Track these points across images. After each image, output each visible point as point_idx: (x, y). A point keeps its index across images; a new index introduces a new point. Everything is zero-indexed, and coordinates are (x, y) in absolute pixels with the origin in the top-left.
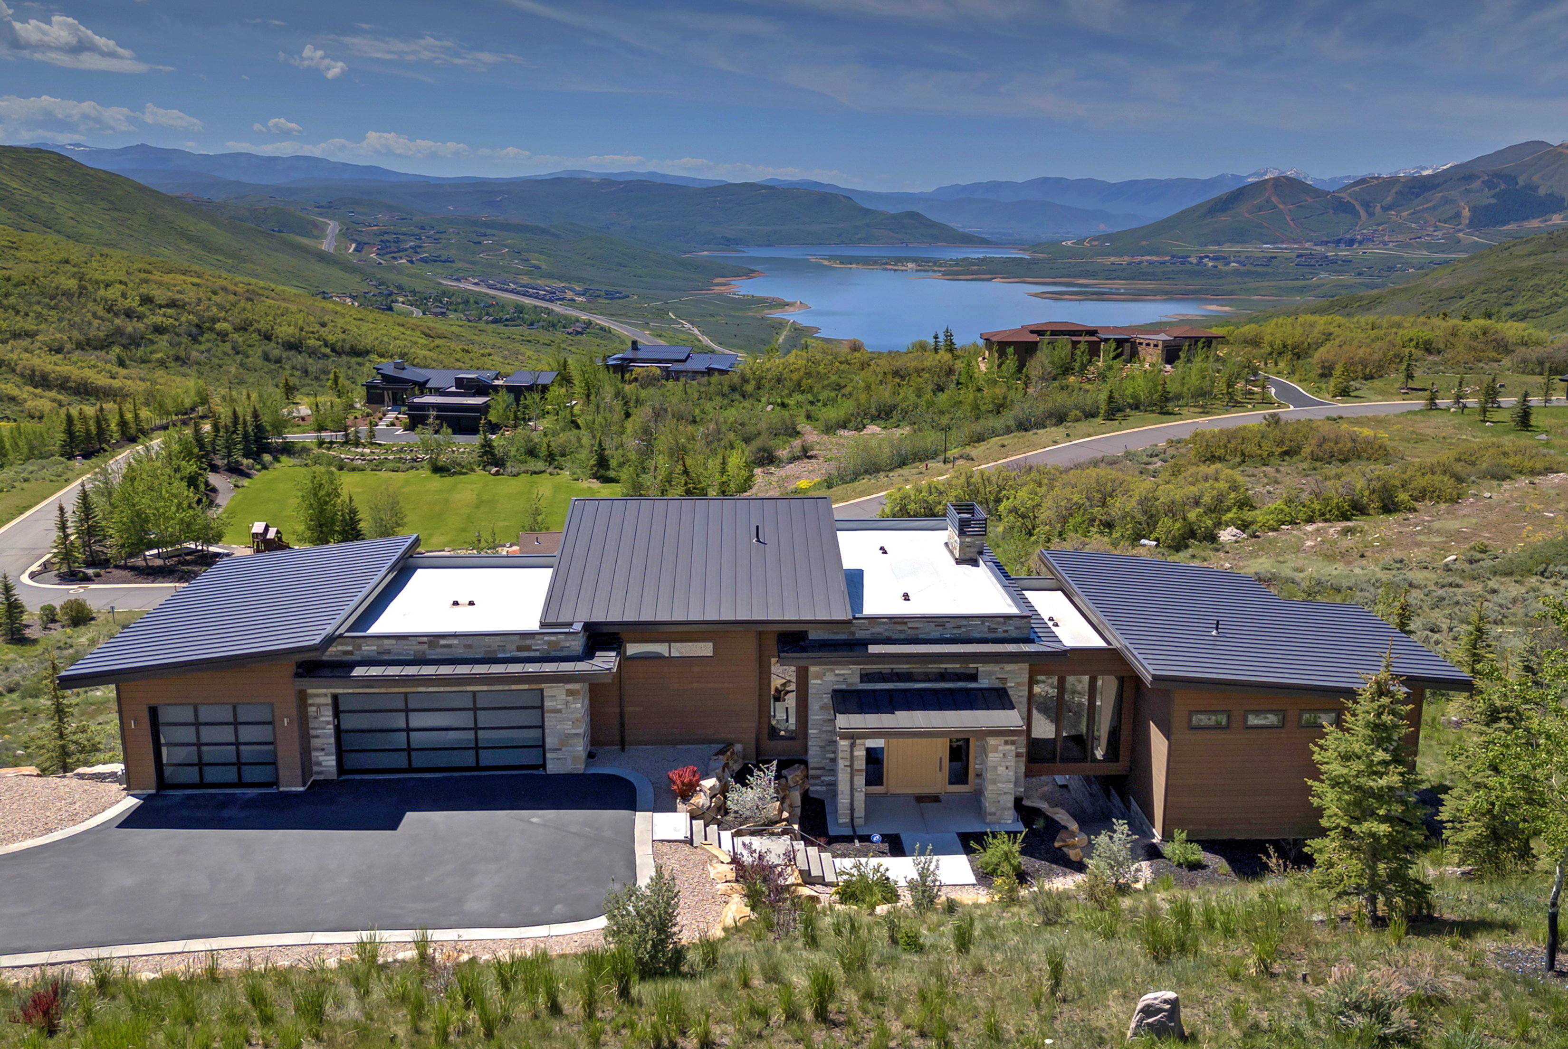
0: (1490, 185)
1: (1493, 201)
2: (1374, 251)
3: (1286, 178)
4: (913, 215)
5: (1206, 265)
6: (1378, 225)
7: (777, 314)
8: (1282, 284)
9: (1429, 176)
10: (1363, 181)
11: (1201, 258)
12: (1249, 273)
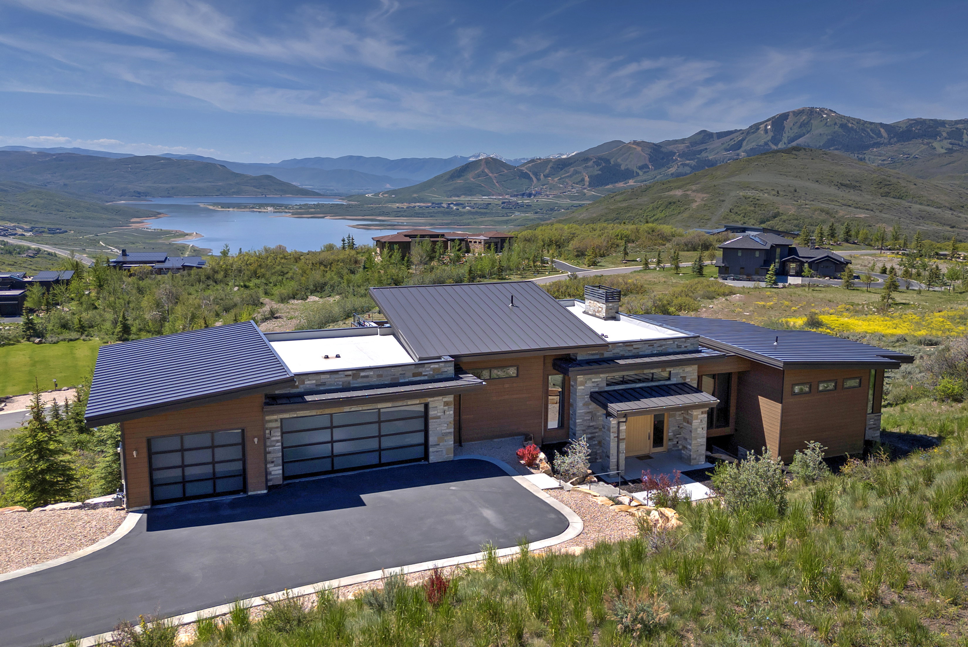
0: (597, 164)
1: (600, 172)
2: (542, 200)
3: (491, 158)
4: (268, 177)
5: (452, 208)
6: (543, 185)
7: (180, 241)
8: (497, 219)
9: (564, 159)
10: (532, 161)
11: (449, 204)
12: (476, 213)
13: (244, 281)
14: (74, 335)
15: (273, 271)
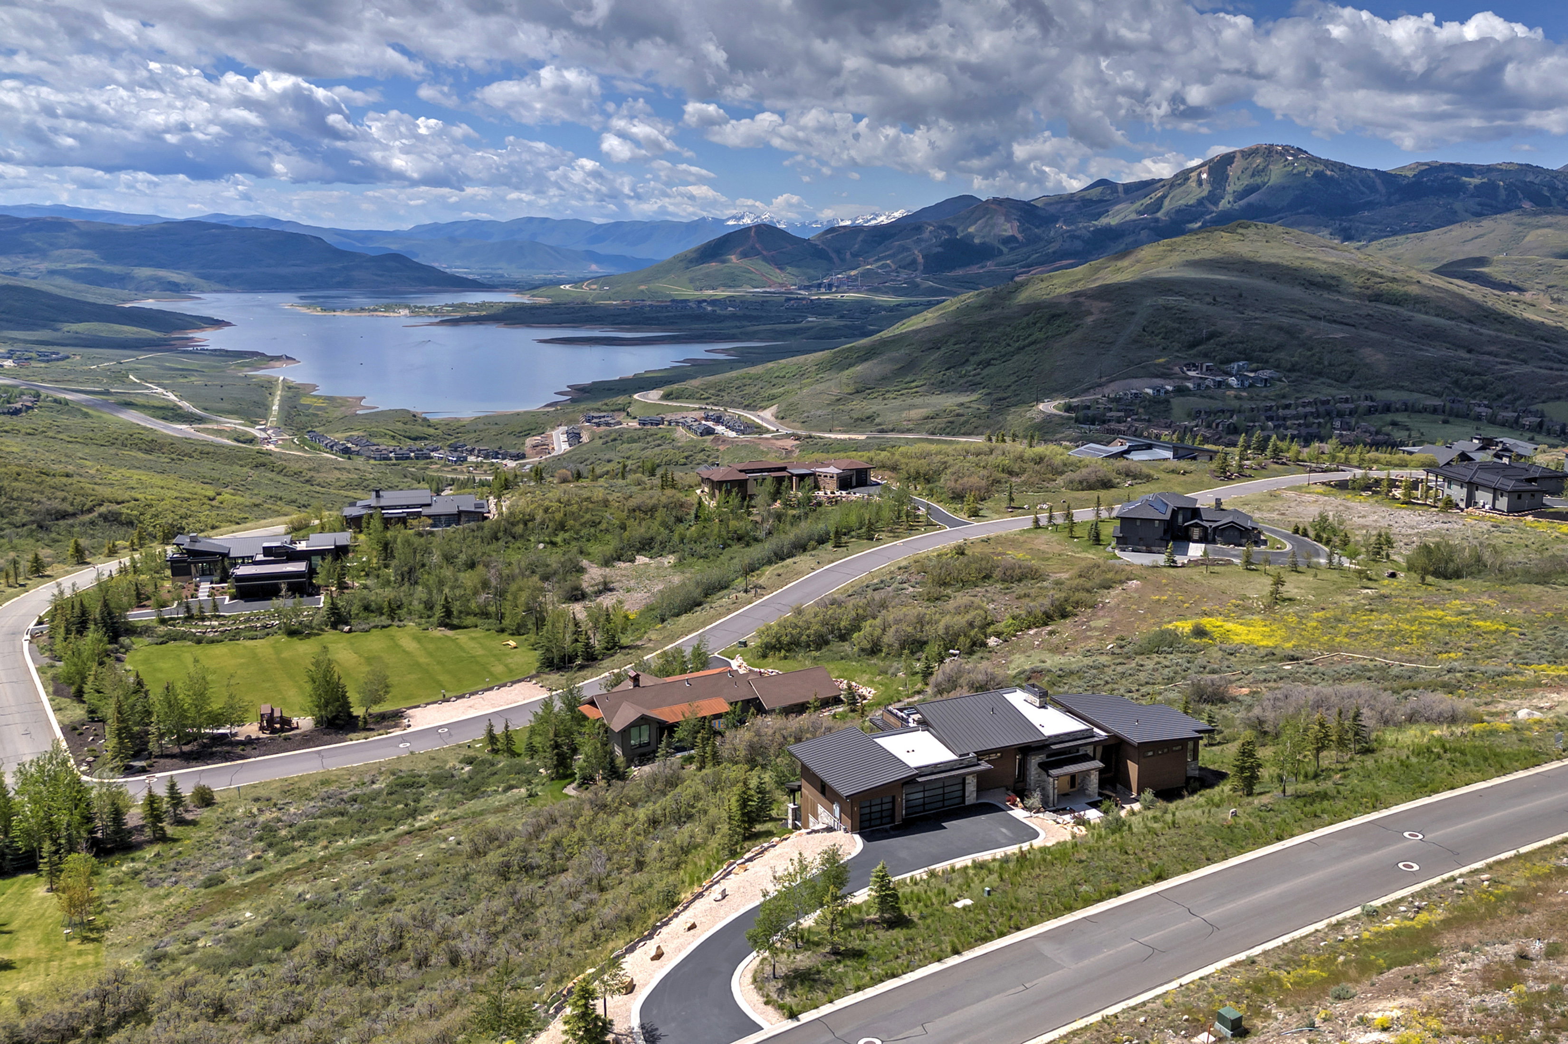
0: (936, 235)
1: (940, 249)
2: (850, 294)
3: (764, 224)
4: (396, 257)
5: (705, 309)
7: (263, 372)
8: (777, 327)
9: (883, 225)
12: (745, 317)
13: (549, 536)
14: (384, 620)
15: (583, 520)
